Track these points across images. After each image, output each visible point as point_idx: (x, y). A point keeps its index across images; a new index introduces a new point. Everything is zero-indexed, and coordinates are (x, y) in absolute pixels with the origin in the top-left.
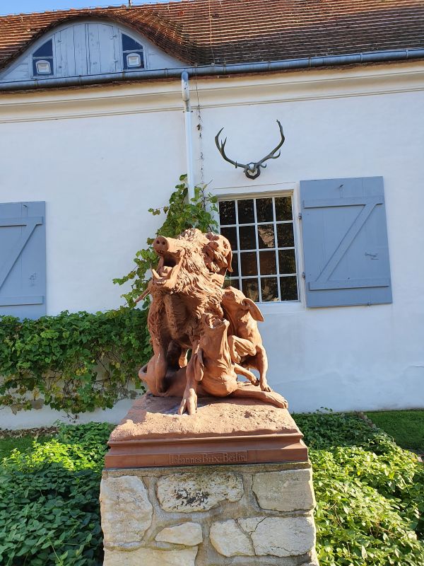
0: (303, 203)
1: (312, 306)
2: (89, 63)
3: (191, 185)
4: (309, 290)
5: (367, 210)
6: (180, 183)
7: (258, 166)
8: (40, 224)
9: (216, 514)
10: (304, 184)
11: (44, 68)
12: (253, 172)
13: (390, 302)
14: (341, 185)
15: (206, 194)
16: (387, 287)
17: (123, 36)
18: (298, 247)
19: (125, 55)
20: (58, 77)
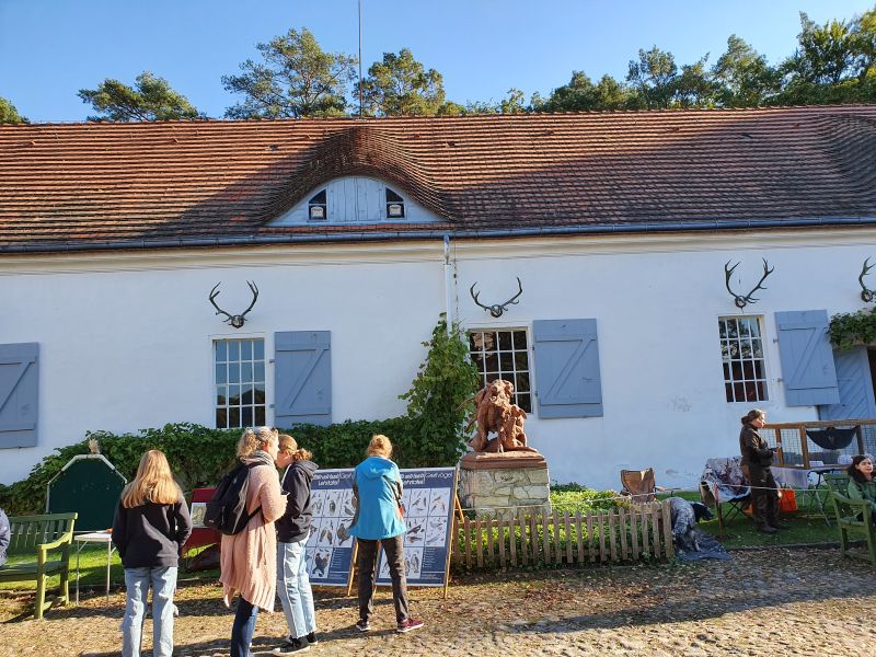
0: (535, 337)
1: (542, 417)
2: (357, 211)
3: (449, 320)
4: (540, 405)
5: (584, 345)
6: (441, 319)
7: (501, 308)
8: (327, 350)
9: (515, 485)
10: (536, 324)
11: (318, 212)
12: (497, 312)
13: (602, 416)
14: (564, 324)
15: (461, 328)
16: (600, 403)
17: (388, 190)
18: (532, 371)
19: (388, 206)
20: (330, 222)
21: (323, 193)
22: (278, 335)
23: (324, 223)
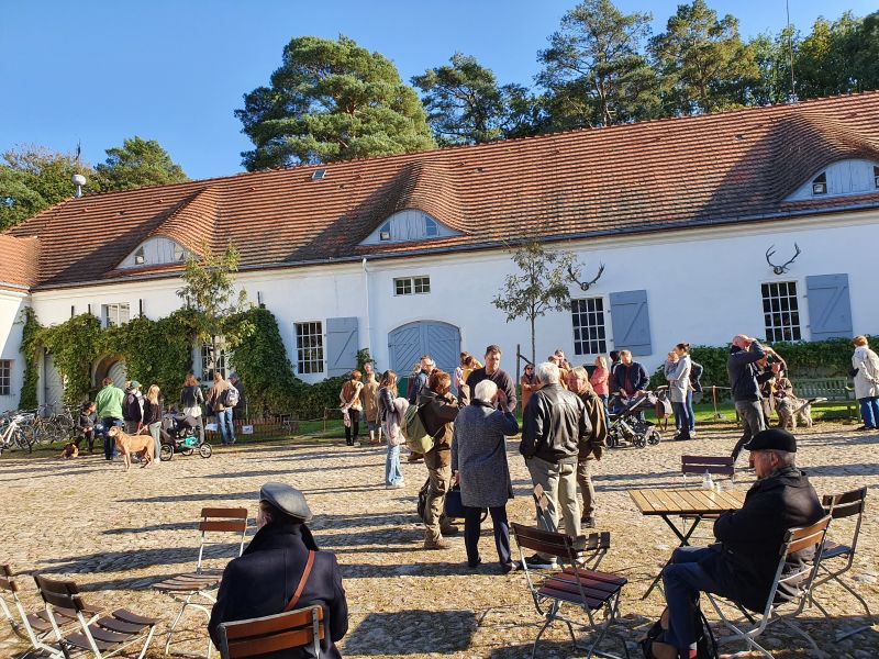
2: (851, 183)
19: (876, 179)
20: (830, 195)
21: (824, 175)
22: (809, 279)
23: (825, 196)
